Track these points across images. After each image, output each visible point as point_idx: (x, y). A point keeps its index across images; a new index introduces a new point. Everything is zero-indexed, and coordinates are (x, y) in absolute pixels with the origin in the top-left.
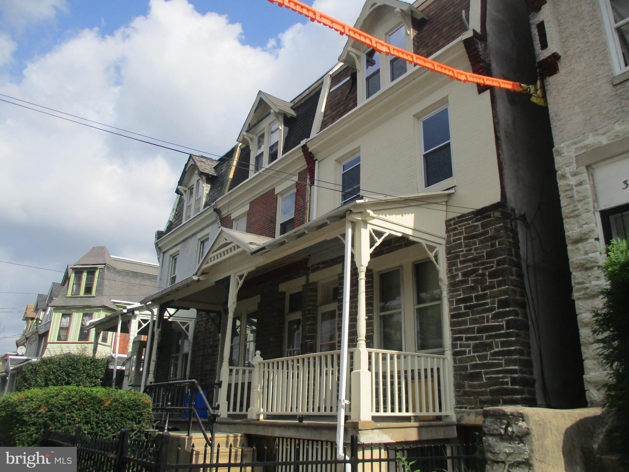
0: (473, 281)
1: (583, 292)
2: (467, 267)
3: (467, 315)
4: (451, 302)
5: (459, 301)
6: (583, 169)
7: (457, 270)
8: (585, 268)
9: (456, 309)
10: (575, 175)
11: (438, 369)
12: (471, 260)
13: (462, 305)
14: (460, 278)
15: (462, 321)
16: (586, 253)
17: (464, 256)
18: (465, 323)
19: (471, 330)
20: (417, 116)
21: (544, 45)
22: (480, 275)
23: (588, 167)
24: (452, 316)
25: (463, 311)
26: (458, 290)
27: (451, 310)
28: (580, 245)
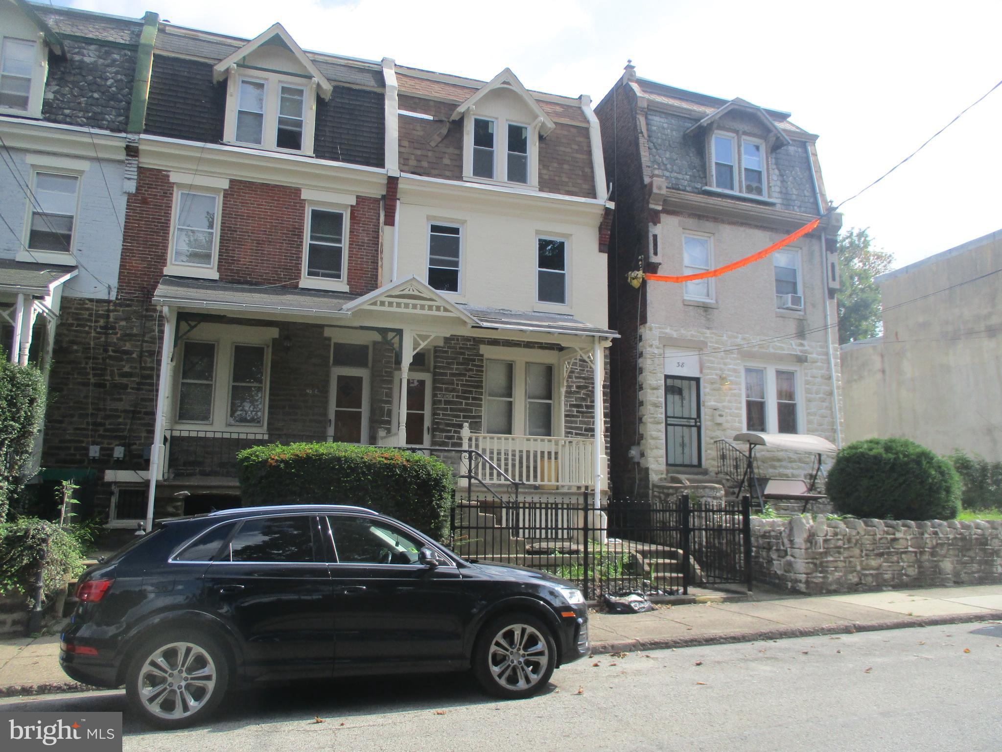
0: (584, 394)
1: (652, 420)
2: (580, 382)
3: (577, 417)
4: (566, 405)
5: (572, 406)
6: (661, 346)
7: (572, 382)
8: (656, 405)
9: (569, 411)
10: (658, 348)
11: (556, 453)
12: (584, 378)
13: (575, 409)
14: (574, 389)
15: (574, 421)
16: (658, 397)
17: (578, 373)
18: (576, 422)
19: (581, 429)
20: (538, 232)
21: (656, 253)
22: (590, 391)
23: (664, 346)
24: (566, 416)
25: (575, 413)
26: (573, 397)
27: (566, 411)
28: (655, 391)
